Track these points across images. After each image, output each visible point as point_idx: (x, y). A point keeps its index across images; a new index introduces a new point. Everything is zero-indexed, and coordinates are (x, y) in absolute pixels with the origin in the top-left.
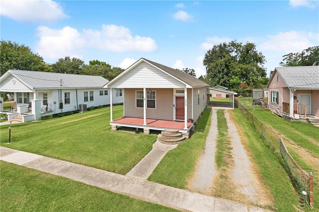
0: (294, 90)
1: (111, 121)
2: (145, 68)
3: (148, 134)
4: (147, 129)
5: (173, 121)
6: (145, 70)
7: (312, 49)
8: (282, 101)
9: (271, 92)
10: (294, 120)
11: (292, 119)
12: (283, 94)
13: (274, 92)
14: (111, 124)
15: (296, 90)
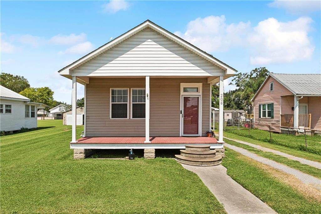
0: (301, 97)
1: (74, 140)
2: (149, 40)
3: (154, 158)
4: (150, 150)
5: (179, 137)
6: (149, 43)
7: (259, 70)
8: (281, 114)
9: (260, 105)
10: (300, 134)
11: (297, 133)
12: (281, 105)
13: (264, 105)
14: (72, 147)
15: (303, 97)
